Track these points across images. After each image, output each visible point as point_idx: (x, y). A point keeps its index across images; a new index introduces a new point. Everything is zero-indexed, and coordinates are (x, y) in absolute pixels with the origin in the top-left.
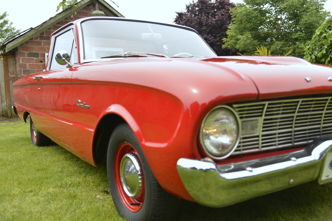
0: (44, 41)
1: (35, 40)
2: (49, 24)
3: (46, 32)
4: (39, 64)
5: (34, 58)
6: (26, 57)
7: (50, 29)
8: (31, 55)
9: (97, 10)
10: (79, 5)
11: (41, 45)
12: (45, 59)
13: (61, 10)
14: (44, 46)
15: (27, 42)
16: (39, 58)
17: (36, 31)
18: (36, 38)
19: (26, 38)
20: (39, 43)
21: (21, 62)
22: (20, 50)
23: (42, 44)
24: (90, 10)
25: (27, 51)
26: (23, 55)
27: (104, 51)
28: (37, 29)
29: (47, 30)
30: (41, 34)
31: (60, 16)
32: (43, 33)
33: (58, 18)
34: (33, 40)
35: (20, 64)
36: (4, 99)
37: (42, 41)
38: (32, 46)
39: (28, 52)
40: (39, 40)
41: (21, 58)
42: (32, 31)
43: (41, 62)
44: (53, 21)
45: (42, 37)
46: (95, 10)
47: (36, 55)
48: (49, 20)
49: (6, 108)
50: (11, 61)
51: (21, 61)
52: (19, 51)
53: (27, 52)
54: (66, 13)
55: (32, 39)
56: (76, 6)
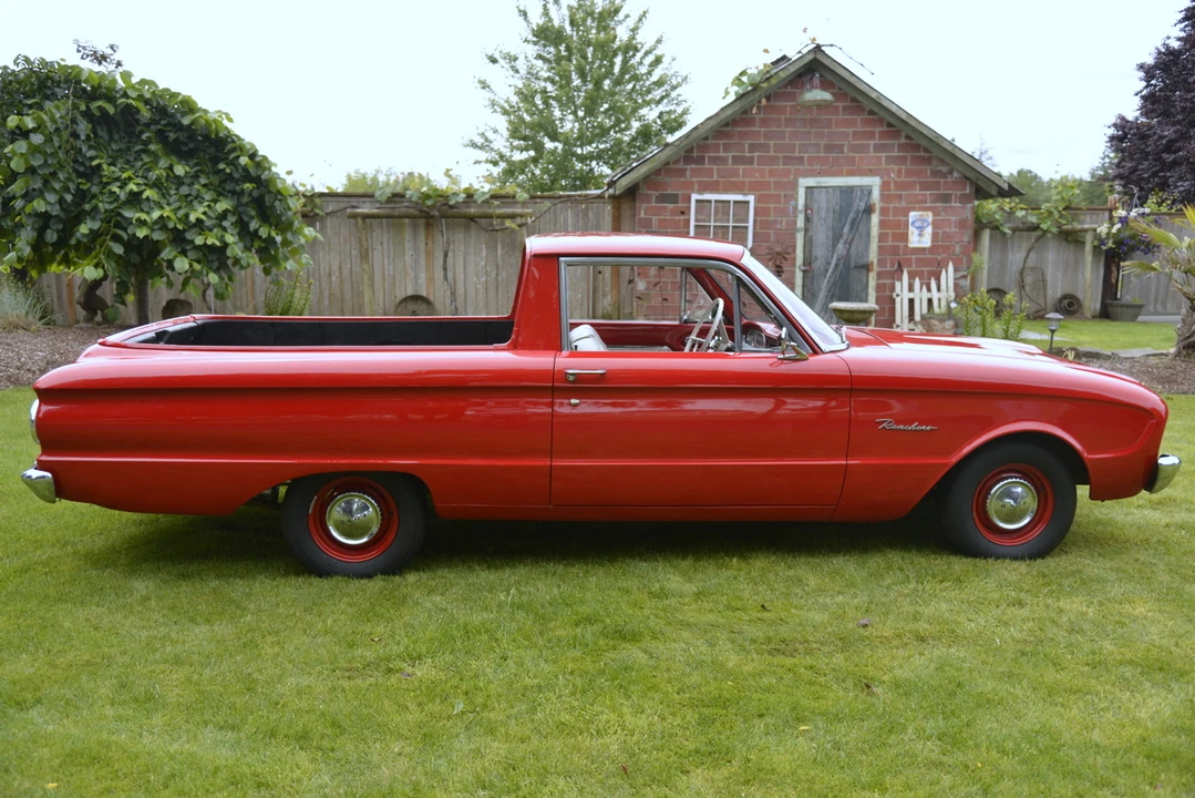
0: (694, 166)
1: (674, 166)
2: (702, 130)
3: (699, 146)
4: (677, 218)
5: (668, 205)
6: (654, 204)
7: (706, 138)
8: (663, 199)
9: (816, 88)
10: (774, 81)
11: (685, 176)
12: (689, 207)
13: (731, 98)
14: (691, 177)
15: (657, 172)
16: (680, 205)
17: (675, 149)
18: (677, 162)
19: (654, 164)
20: (682, 173)
21: (642, 215)
22: (643, 191)
23: (688, 173)
24: (803, 85)
25: (656, 190)
26: (647, 199)
27: (827, 185)
28: (677, 143)
29: (701, 143)
30: (687, 152)
31: (729, 112)
32: (690, 150)
33: (723, 116)
34: (671, 166)
35: (640, 219)
36: (608, 289)
37: (688, 167)
38: (667, 179)
39: (657, 193)
40: (681, 166)
41: (644, 205)
42: (668, 149)
43: (683, 213)
44: (713, 123)
45: (688, 159)
46: (812, 87)
47: (673, 199)
48: (702, 124)
49: (609, 308)
50: (626, 209)
51: (643, 212)
52: (640, 191)
53: (654, 194)
54: (744, 102)
55: (668, 164)
56: (765, 85)
